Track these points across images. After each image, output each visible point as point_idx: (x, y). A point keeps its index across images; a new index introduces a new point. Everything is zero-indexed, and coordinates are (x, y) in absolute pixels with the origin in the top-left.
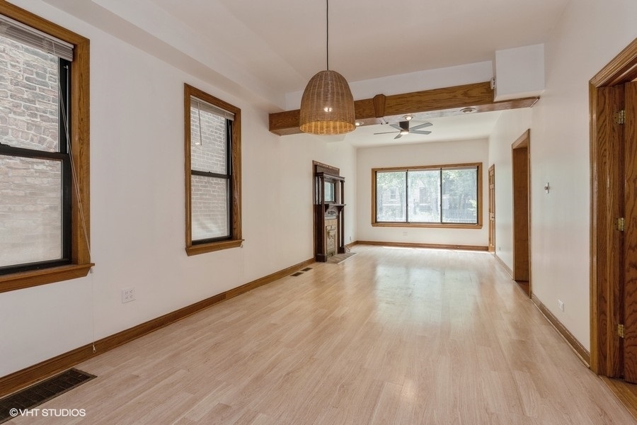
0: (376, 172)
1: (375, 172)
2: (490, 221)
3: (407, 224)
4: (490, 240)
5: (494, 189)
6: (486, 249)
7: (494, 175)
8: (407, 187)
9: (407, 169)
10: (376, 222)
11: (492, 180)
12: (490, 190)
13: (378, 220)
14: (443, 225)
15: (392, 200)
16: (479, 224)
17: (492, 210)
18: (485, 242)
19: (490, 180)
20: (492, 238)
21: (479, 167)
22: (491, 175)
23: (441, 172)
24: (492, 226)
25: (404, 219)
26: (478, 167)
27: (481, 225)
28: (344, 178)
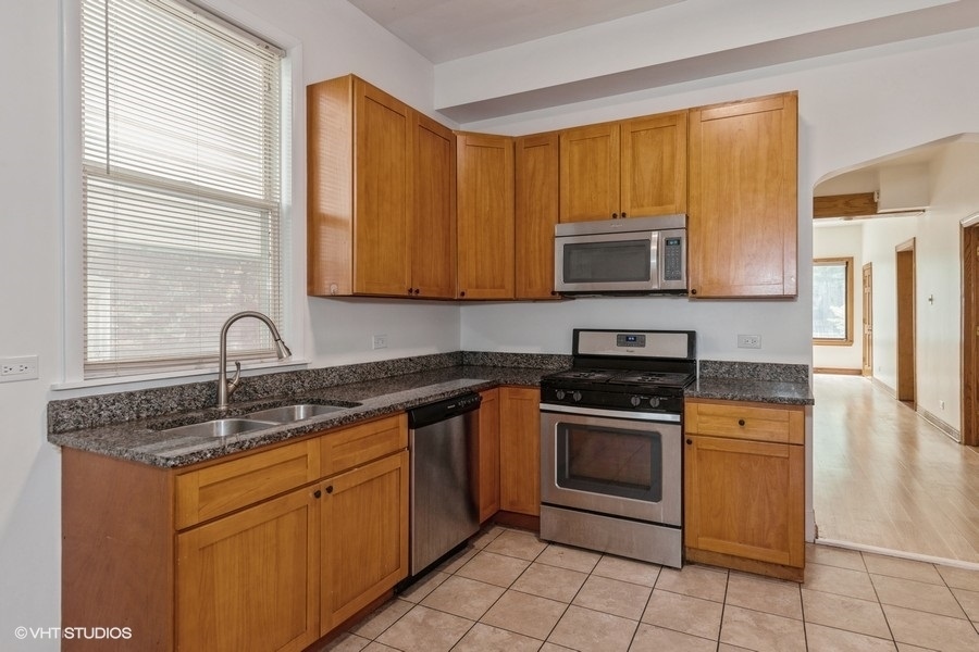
2: (865, 335)
4: (864, 360)
5: (870, 294)
6: (860, 373)
7: (871, 276)
11: (867, 281)
12: (864, 294)
16: (848, 340)
17: (868, 320)
18: (858, 364)
19: (864, 281)
20: (867, 358)
21: (848, 263)
22: (867, 274)
24: (868, 342)
27: (852, 341)
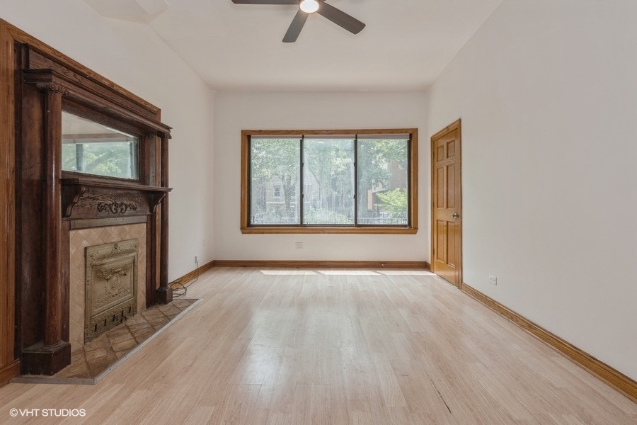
0: (249, 137)
1: (247, 137)
3: (302, 227)
8: (302, 165)
9: (302, 134)
10: (249, 225)
13: (252, 223)
14: (359, 228)
15: (276, 198)
16: (411, 227)
18: (427, 256)
23: (356, 142)
25: (296, 220)
26: (411, 135)
27: (416, 228)
28: (169, 128)
